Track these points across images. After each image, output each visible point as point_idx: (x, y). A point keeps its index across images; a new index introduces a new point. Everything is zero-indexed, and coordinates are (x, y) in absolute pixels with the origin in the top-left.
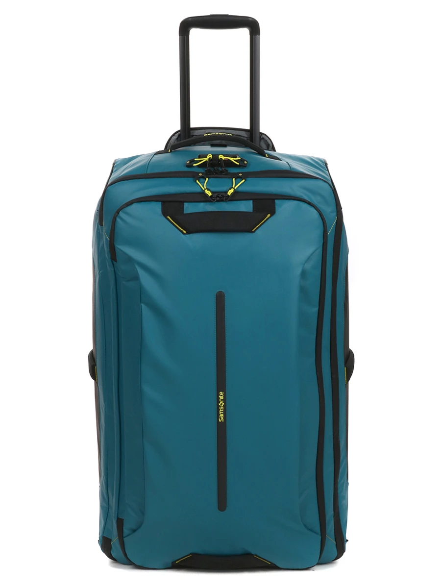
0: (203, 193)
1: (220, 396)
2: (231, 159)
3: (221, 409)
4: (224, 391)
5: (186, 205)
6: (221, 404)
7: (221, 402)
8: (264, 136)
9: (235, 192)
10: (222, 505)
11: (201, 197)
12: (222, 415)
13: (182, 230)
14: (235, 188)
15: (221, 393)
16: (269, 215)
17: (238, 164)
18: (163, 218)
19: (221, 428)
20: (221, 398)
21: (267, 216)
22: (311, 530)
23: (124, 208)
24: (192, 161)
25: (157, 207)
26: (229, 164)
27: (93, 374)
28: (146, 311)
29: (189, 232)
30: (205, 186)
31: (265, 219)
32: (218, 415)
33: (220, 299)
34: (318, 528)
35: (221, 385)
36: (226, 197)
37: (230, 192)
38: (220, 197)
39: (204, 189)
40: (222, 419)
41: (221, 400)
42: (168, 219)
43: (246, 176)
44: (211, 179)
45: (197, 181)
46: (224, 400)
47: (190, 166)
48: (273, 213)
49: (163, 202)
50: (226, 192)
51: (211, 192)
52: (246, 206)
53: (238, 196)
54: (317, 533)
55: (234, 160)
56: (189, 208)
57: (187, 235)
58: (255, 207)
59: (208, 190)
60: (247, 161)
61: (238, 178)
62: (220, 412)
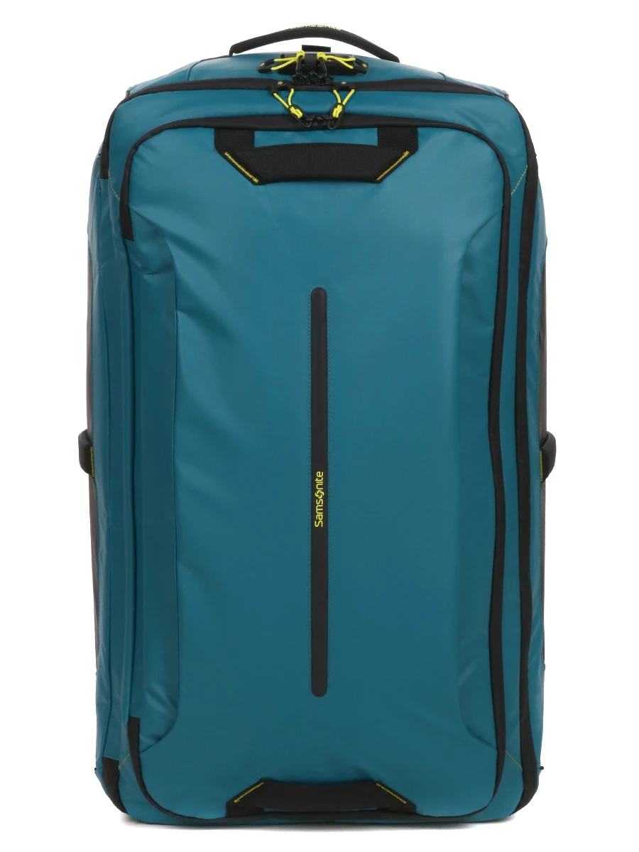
0: (287, 112)
1: (317, 480)
2: (340, 59)
3: (320, 503)
4: (325, 469)
5: (258, 135)
6: (320, 494)
7: (320, 490)
9: (345, 113)
10: (319, 684)
11: (285, 121)
12: (320, 515)
13: (251, 176)
14: (344, 103)
15: (320, 475)
16: (406, 153)
18: (218, 156)
19: (319, 538)
20: (319, 482)
21: (402, 155)
22: (479, 738)
23: (148, 139)
24: (270, 64)
25: (207, 136)
27: (86, 463)
28: (185, 324)
29: (263, 182)
30: (290, 103)
31: (400, 160)
32: (313, 514)
33: (319, 301)
34: (490, 734)
35: (319, 460)
36: (332, 120)
37: (337, 112)
38: (320, 121)
39: (287, 106)
40: (320, 523)
41: (319, 486)
42: (226, 158)
44: (299, 93)
45: (275, 95)
46: (325, 487)
47: (265, 70)
48: (414, 149)
49: (218, 130)
50: (330, 113)
52: (368, 137)
53: (350, 120)
54: (489, 744)
55: (346, 62)
56: (263, 139)
57: (261, 188)
58: (381, 138)
59: (296, 107)
60: (367, 64)
61: (344, 89)
62: (317, 509)
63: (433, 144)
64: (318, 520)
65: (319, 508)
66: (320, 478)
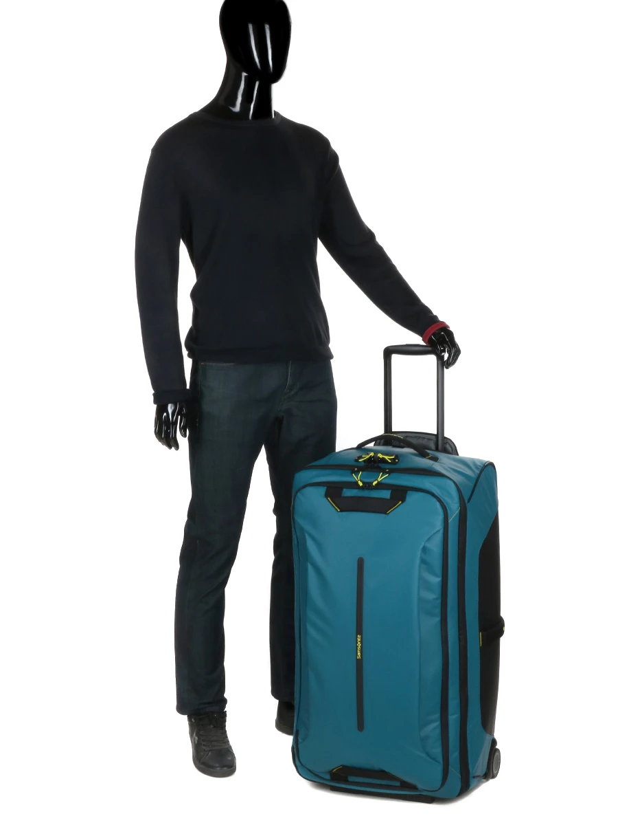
0: (357, 482)
2: (386, 457)
3: (359, 648)
4: (361, 634)
5: (344, 490)
6: (359, 645)
7: (359, 643)
8: (449, 441)
9: (379, 484)
10: (361, 726)
11: (354, 485)
12: (359, 654)
13: (337, 509)
14: (379, 480)
15: (359, 636)
16: (400, 502)
17: (390, 461)
18: (325, 499)
19: (359, 663)
20: (359, 640)
22: (433, 759)
24: (360, 457)
25: (323, 490)
26: (383, 461)
28: (310, 568)
29: (342, 511)
30: (358, 478)
31: (398, 505)
33: (361, 563)
34: (440, 758)
35: (359, 631)
36: (372, 486)
37: (374, 484)
38: (367, 487)
39: (357, 480)
40: (359, 657)
42: (328, 500)
43: (391, 471)
44: (365, 473)
45: (354, 474)
46: (361, 642)
47: (357, 461)
48: (403, 500)
49: (328, 487)
50: (372, 483)
51: (363, 483)
52: (386, 494)
53: (381, 486)
54: (439, 762)
55: (389, 459)
56: (347, 493)
57: (340, 513)
58: (392, 495)
59: (361, 481)
60: (399, 460)
61: (384, 473)
63: (412, 497)
65: (359, 650)
66: (359, 638)
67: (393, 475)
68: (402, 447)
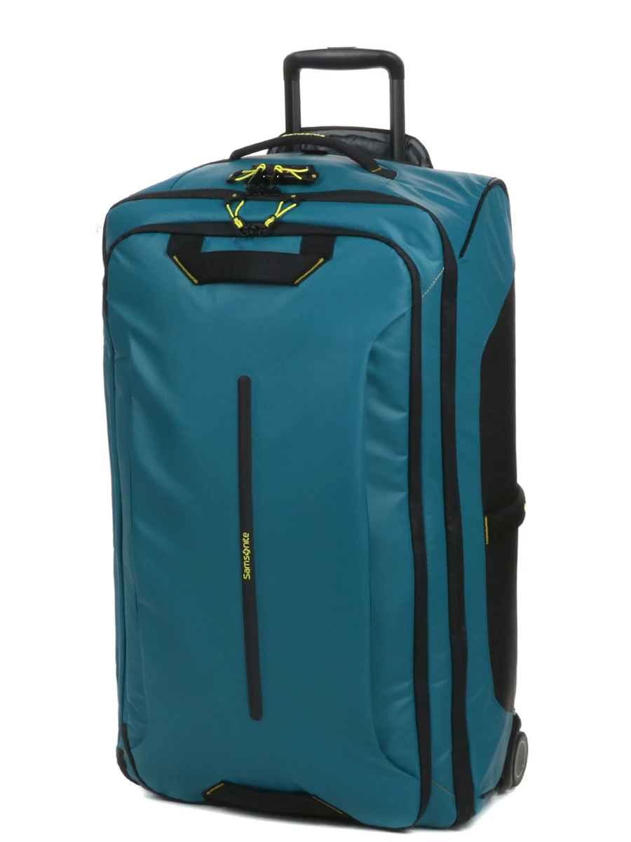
0: (231, 223)
1: (244, 539)
2: (292, 171)
3: (247, 558)
4: (250, 531)
5: (207, 240)
6: (246, 552)
7: (246, 548)
8: (413, 142)
9: (278, 223)
10: (256, 710)
11: (227, 229)
12: (247, 570)
13: (192, 278)
14: (277, 217)
15: (246, 535)
16: (322, 260)
17: (300, 178)
18: (167, 259)
19: (248, 588)
20: (246, 542)
21: (318, 261)
22: (402, 769)
23: (120, 241)
24: (239, 174)
25: (163, 241)
26: (286, 179)
29: (201, 282)
30: (236, 215)
31: (316, 266)
32: (243, 568)
33: (244, 386)
35: (246, 522)
36: (263, 229)
37: (268, 222)
38: (253, 230)
39: (233, 216)
40: (247, 576)
41: (246, 545)
42: (174, 260)
43: (301, 199)
44: (250, 203)
45: (228, 206)
46: (251, 546)
47: (231, 181)
48: (328, 256)
49: (173, 234)
50: (263, 222)
51: (243, 221)
52: (291, 245)
53: (280, 228)
54: (412, 774)
55: (296, 173)
56: (214, 245)
57: (198, 287)
58: (303, 246)
59: (239, 217)
60: (317, 175)
61: (288, 201)
62: (245, 565)
63: (346, 249)
64: (246, 574)
65: (247, 563)
66: (246, 538)
67: (307, 206)
68: (323, 153)
